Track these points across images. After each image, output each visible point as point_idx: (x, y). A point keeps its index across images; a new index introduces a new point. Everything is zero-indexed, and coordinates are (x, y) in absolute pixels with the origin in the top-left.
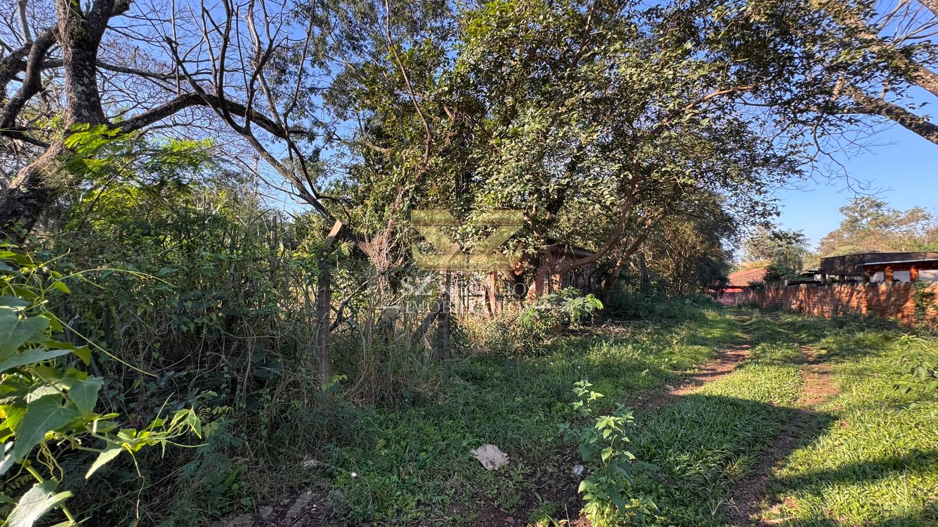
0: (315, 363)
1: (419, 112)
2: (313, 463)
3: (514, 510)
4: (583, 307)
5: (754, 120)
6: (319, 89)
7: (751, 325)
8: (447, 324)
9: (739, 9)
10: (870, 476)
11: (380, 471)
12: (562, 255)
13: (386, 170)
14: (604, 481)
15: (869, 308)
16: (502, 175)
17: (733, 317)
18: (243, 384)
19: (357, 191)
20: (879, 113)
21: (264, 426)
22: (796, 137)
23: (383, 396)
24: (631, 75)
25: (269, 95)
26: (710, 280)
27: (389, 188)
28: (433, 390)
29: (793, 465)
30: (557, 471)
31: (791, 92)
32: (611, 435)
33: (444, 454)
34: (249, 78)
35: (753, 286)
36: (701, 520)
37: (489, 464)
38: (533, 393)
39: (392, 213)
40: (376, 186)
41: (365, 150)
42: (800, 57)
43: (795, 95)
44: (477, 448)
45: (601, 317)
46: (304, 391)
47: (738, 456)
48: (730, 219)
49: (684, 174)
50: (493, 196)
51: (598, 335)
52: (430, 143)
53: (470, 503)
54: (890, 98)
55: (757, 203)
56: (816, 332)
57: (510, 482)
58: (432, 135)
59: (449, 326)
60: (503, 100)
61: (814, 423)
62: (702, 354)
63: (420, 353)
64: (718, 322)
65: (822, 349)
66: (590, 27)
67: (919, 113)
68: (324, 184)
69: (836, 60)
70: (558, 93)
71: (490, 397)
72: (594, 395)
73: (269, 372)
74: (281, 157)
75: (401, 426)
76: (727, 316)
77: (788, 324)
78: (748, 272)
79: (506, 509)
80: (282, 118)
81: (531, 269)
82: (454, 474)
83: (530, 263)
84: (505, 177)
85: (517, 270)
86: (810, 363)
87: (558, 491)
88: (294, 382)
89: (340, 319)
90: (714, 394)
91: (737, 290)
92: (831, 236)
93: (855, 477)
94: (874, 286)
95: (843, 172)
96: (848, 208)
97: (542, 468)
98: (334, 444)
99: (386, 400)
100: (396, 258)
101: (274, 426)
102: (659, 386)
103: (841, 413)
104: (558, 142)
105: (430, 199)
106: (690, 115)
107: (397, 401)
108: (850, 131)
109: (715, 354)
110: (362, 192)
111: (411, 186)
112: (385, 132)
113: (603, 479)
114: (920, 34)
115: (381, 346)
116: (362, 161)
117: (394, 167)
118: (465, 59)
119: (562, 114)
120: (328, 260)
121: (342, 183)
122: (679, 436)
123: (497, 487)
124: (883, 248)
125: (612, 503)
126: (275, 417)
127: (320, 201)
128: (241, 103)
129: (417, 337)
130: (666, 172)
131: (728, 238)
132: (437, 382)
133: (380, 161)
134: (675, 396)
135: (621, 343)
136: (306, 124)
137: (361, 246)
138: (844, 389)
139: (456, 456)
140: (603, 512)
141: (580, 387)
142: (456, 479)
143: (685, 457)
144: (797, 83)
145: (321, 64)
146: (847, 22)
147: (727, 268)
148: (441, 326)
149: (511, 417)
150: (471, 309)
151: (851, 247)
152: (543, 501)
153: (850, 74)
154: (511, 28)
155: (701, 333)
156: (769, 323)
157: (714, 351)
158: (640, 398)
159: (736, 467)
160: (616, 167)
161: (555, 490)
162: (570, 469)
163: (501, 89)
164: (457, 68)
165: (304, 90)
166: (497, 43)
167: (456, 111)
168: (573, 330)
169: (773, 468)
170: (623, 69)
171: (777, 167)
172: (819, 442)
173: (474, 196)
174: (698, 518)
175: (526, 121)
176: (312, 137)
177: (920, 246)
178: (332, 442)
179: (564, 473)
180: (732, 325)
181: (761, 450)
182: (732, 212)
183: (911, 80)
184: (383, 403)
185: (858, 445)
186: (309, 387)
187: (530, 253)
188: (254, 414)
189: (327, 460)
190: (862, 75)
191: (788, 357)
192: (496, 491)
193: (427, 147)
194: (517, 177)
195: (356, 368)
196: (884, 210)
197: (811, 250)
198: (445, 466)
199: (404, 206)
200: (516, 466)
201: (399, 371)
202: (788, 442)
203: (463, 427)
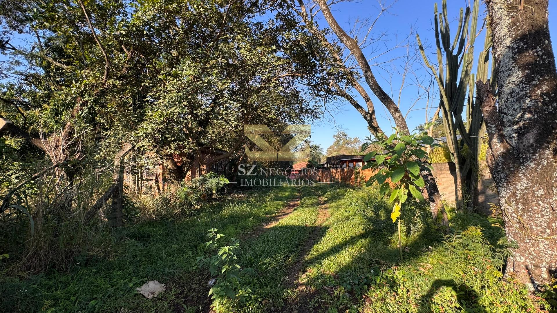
1: (99, 44)
4: (218, 183)
5: (302, 91)
7: (301, 189)
8: (120, 201)
9: (296, 36)
10: (338, 251)
12: (208, 153)
13: (67, 83)
14: (223, 285)
15: (341, 179)
16: (167, 100)
17: (294, 186)
19: (35, 96)
20: (344, 97)
22: (317, 102)
23: (54, 264)
24: (247, 55)
27: (70, 98)
28: (106, 251)
29: (312, 252)
30: (198, 286)
31: (316, 81)
32: (228, 257)
33: (113, 297)
37: (150, 294)
38: (186, 241)
39: (70, 118)
40: (56, 94)
41: (44, 63)
42: (318, 66)
43: (317, 83)
44: (141, 286)
45: (231, 189)
47: (291, 253)
49: (272, 112)
50: (160, 113)
51: (228, 200)
52: (108, 69)
54: (347, 91)
56: (323, 189)
57: (165, 302)
58: (111, 63)
59: (122, 203)
60: (170, 51)
61: (321, 231)
62: (279, 205)
63: (93, 225)
64: (288, 188)
65: (326, 198)
66: (225, 22)
69: (330, 71)
70: (206, 55)
71: (154, 248)
72: (219, 236)
75: (71, 285)
77: (315, 187)
78: (301, 163)
81: (188, 162)
82: (121, 309)
83: (187, 158)
84: (169, 102)
85: (179, 162)
86: (322, 204)
87: (198, 299)
89: (6, 206)
90: (284, 225)
92: (331, 147)
93: (333, 253)
94: (343, 169)
96: (335, 136)
97: (189, 287)
99: (58, 267)
100: (72, 153)
102: (259, 225)
103: (330, 225)
104: (205, 85)
105: (109, 110)
106: (274, 83)
107: (69, 266)
108: (336, 103)
109: (285, 204)
110: (41, 97)
111: (90, 98)
112: (66, 53)
114: (356, 68)
116: (41, 72)
117: (74, 82)
118: (140, 16)
119: (207, 68)
121: (16, 87)
122: (266, 249)
123: (155, 308)
124: (347, 154)
125: (228, 297)
129: (92, 214)
130: (264, 110)
132: (110, 245)
133: (62, 75)
134: (266, 229)
135: (241, 203)
137: (35, 142)
138: (332, 214)
139: (123, 295)
140: (223, 303)
141: (211, 232)
142: (123, 312)
143: (268, 260)
144: (317, 77)
146: (334, 55)
147: (293, 161)
148: (114, 203)
149: (168, 258)
150: (144, 190)
151: (336, 153)
152: (187, 308)
153: (334, 78)
154: (174, 5)
155: (280, 194)
156: (308, 188)
157: (285, 203)
158: (249, 233)
159: (290, 260)
160: (238, 105)
161: (196, 299)
162: (206, 283)
163: (168, 43)
164: (133, 20)
166: (165, 12)
167: (132, 50)
168: (214, 198)
169: (305, 256)
170: (243, 51)
171: (311, 114)
172: (322, 240)
173: (145, 112)
174: (272, 290)
175: (185, 68)
177: (356, 153)
179: (203, 286)
180: (293, 189)
181: (301, 249)
183: (353, 85)
184: (54, 270)
185: (335, 238)
187: (186, 152)
190: (338, 79)
191: (314, 203)
193: (106, 71)
194: (177, 103)
195: (23, 245)
196: (347, 138)
197: (324, 153)
198: (112, 305)
199: (82, 113)
200: (171, 290)
201: (71, 242)
202: (311, 242)
203: (131, 274)
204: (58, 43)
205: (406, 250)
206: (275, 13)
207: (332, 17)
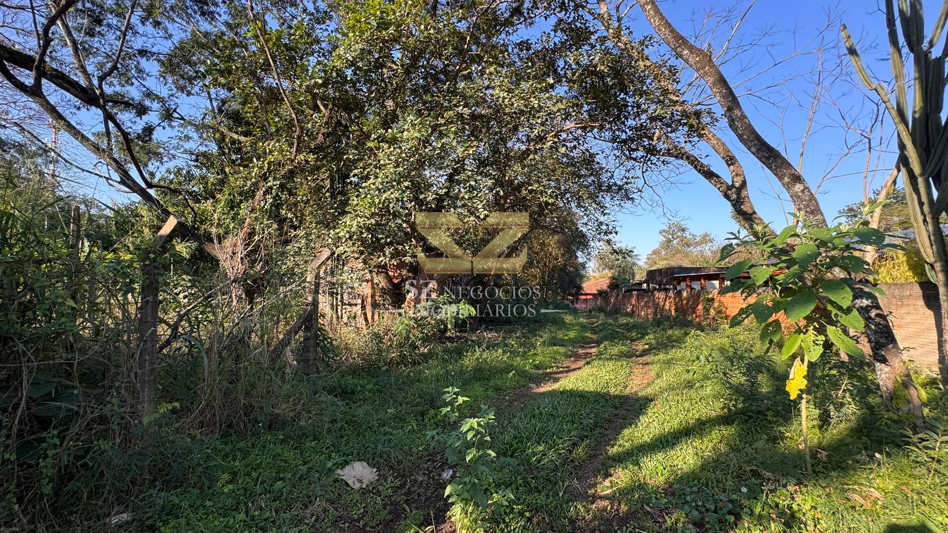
0: (134, 392)
1: (287, 102)
2: (125, 517)
3: (381, 526)
5: (600, 152)
6: (153, 54)
7: (597, 326)
8: (314, 336)
9: (589, 57)
10: (671, 443)
11: (221, 511)
13: (245, 162)
14: (468, 481)
15: (676, 310)
16: (379, 179)
17: (585, 321)
18: (11, 427)
19: (207, 183)
20: (682, 158)
21: (47, 480)
22: (629, 171)
23: (231, 423)
24: (504, 98)
25: (76, 50)
26: (569, 289)
27: (249, 183)
28: (295, 410)
29: (621, 442)
30: (426, 478)
31: (626, 133)
32: (474, 436)
33: (305, 479)
34: (42, 21)
35: (601, 293)
36: (551, 502)
37: (356, 482)
38: (407, 403)
39: (250, 212)
40: (231, 179)
41: (217, 135)
42: (632, 106)
43: (629, 136)
44: (344, 467)
45: (477, 323)
46: (115, 427)
47: (582, 440)
48: (583, 236)
49: (546, 193)
50: (370, 201)
51: (472, 341)
52: (299, 137)
53: (332, 528)
54: (688, 148)
55: (601, 223)
56: (642, 330)
57: (378, 498)
58: (302, 128)
59: (317, 338)
60: (383, 102)
61: (637, 406)
62: (559, 353)
63: (279, 369)
64: (573, 325)
65: (646, 344)
66: (468, 46)
67: (705, 161)
68: (160, 170)
69: (655, 112)
70: (439, 104)
71: (360, 412)
72: (461, 400)
73: (59, 408)
74: (93, 130)
75: (252, 456)
76: (581, 320)
77: (624, 324)
78: (597, 281)
79: (372, 527)
80: (95, 82)
81: (410, 277)
82: (316, 499)
83: (409, 271)
84: (383, 182)
85: (397, 278)
86: (638, 356)
87: (427, 499)
88: (101, 417)
89: (175, 336)
90: (567, 388)
91: (589, 297)
92: (655, 252)
93: (661, 446)
94: (679, 293)
95: (660, 202)
96: (664, 231)
97: (413, 478)
98: (158, 488)
99: (235, 427)
100: (253, 263)
101: (65, 476)
102: (524, 386)
103: (655, 395)
104: (437, 152)
105: (299, 199)
106: (551, 142)
107: (249, 426)
108: (666, 171)
109: (570, 353)
110: (213, 184)
111: (275, 183)
112: (244, 118)
113: (467, 479)
114: (707, 103)
115: (230, 364)
116: (214, 148)
117: (255, 160)
118: (342, 53)
119: (440, 125)
120: (156, 264)
121: (184, 172)
122: (537, 429)
123: (363, 505)
124: (686, 264)
125: (475, 502)
126: (67, 467)
127: (152, 192)
128: (29, 53)
129: (277, 353)
130: (532, 190)
131: (582, 252)
132: (301, 400)
133: (239, 151)
134: (536, 393)
135: (493, 347)
136: (134, 93)
137: (208, 248)
138: (658, 376)
139: (319, 479)
140: (467, 511)
141: (448, 392)
142: (319, 504)
143: (541, 448)
144: (630, 127)
145: (157, 24)
146: (662, 84)
147: (582, 277)
148: (307, 339)
149: (382, 429)
150: (345, 319)
151: (666, 262)
152: (411, 512)
153: (663, 125)
154: (391, 30)
155: (560, 335)
156: (611, 325)
157: (569, 350)
158: (507, 398)
159: (580, 451)
160: (490, 183)
161: (423, 499)
162: (440, 475)
163: (381, 91)
164: (333, 61)
165: (130, 51)
166: (377, 43)
167: (330, 106)
168: (450, 337)
169: (607, 447)
170: (497, 91)
171: (617, 193)
172: (640, 421)
173: (348, 199)
174: (549, 501)
175: (406, 127)
176: (142, 111)
177: (707, 262)
178: (156, 486)
179: (434, 479)
180: (584, 327)
181: (600, 433)
182: (584, 230)
183: (701, 136)
184: (230, 431)
185: (665, 419)
186: (123, 422)
187: (407, 261)
188: (30, 466)
189: (147, 510)
190: (671, 127)
191: (622, 353)
192: (362, 510)
193: (295, 141)
194: (395, 183)
195: (195, 393)
196: (687, 234)
197: (641, 263)
198: (305, 492)
199: (265, 205)
200: (386, 480)
201: (252, 392)
202: (619, 424)
203: (329, 447)
204: (235, 106)
205: (819, 456)
206: (553, 20)
207: (661, 14)
